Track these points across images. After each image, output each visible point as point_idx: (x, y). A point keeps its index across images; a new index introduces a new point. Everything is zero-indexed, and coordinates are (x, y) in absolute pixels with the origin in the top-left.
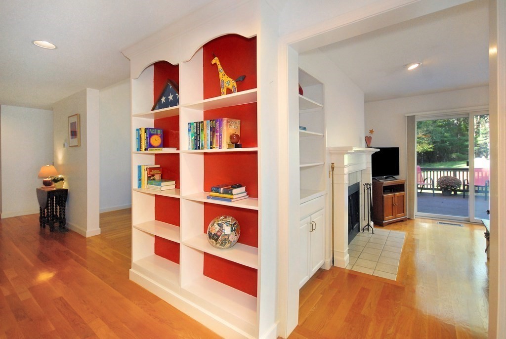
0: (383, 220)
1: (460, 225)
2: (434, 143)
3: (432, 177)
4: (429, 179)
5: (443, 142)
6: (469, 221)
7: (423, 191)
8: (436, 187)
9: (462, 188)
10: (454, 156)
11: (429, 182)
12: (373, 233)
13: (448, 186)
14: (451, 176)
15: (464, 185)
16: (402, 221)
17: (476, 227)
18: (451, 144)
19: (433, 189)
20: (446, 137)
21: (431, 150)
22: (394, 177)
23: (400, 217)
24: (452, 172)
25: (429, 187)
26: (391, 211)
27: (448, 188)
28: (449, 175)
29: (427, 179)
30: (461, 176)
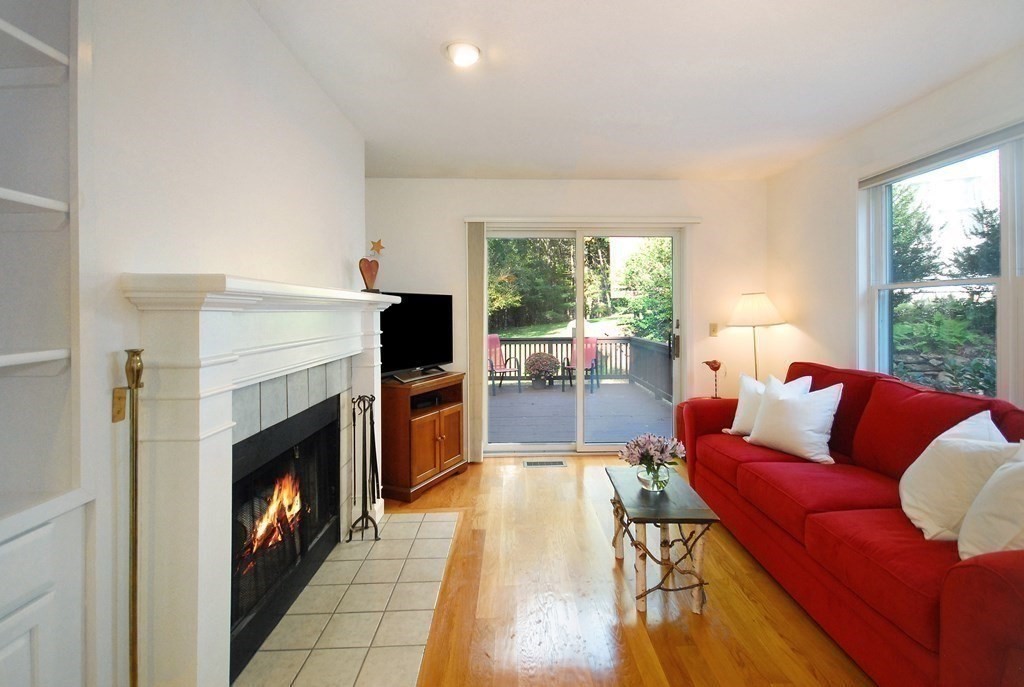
0: (411, 486)
1: (561, 463)
2: (522, 293)
3: (518, 357)
4: (513, 361)
5: (533, 292)
6: (575, 451)
7: (504, 382)
8: (523, 375)
9: (560, 373)
10: (548, 316)
11: (513, 366)
12: (377, 538)
13: (541, 371)
14: (544, 354)
15: (563, 369)
16: (456, 473)
17: (586, 461)
18: (544, 296)
19: (519, 378)
20: (537, 285)
21: (518, 305)
22: (441, 367)
23: (452, 464)
24: (547, 345)
25: (513, 374)
26: (433, 456)
27: (543, 375)
28: (542, 351)
29: (510, 359)
30: (561, 353)
